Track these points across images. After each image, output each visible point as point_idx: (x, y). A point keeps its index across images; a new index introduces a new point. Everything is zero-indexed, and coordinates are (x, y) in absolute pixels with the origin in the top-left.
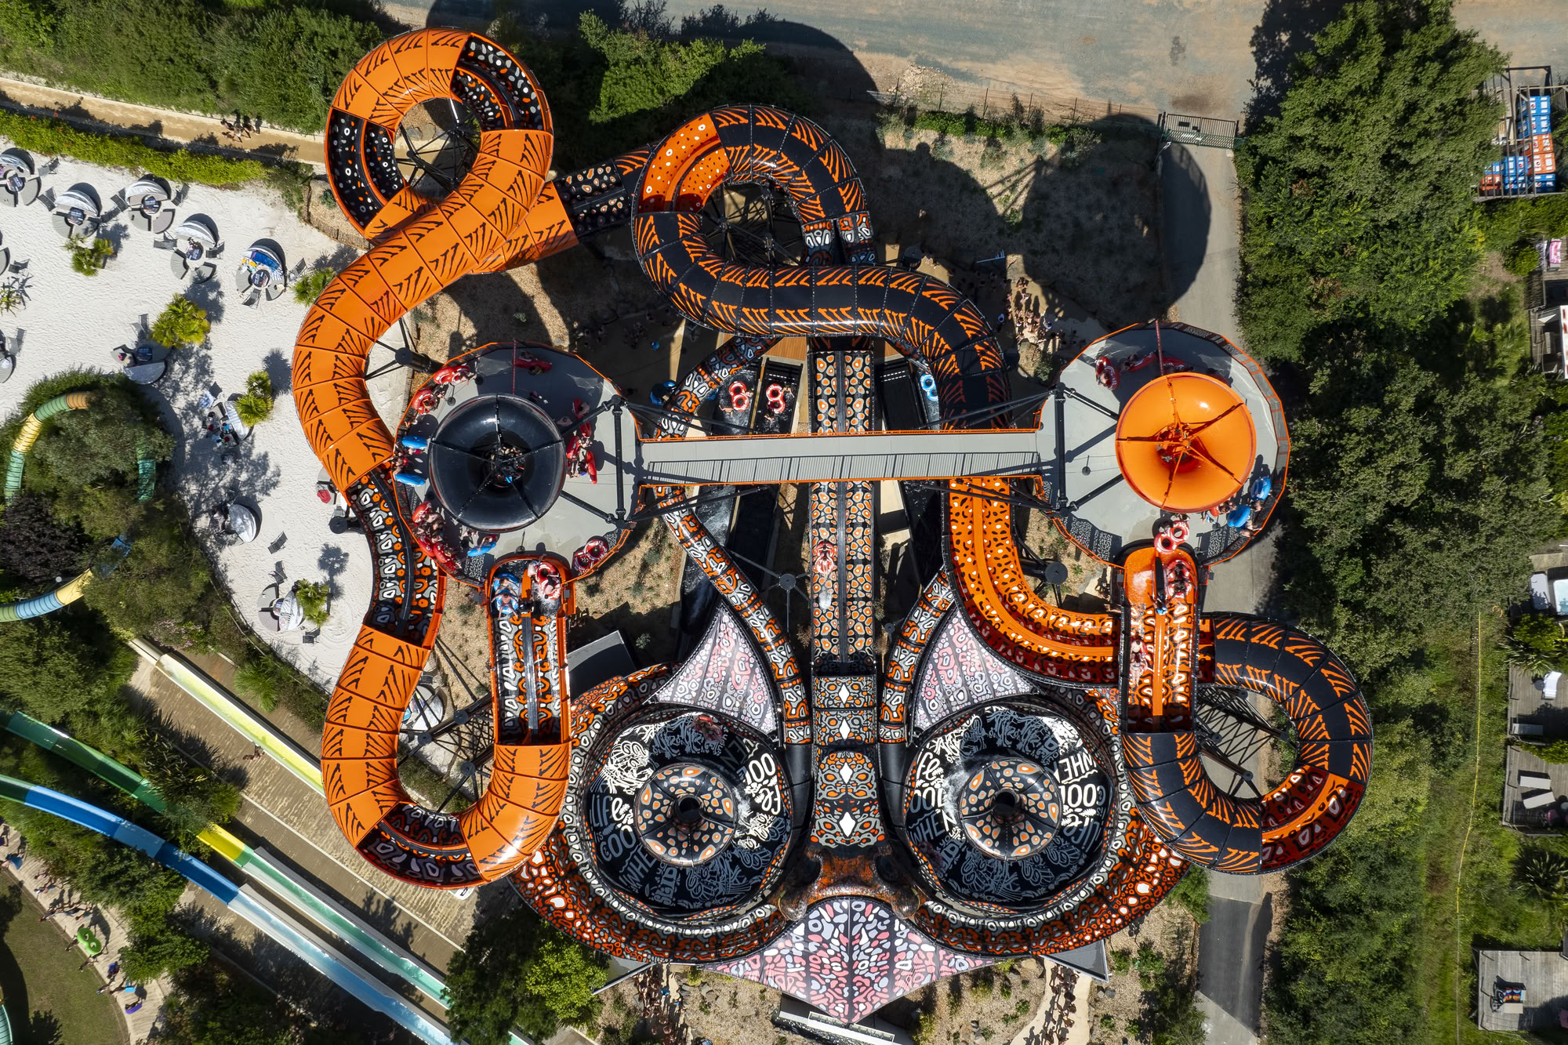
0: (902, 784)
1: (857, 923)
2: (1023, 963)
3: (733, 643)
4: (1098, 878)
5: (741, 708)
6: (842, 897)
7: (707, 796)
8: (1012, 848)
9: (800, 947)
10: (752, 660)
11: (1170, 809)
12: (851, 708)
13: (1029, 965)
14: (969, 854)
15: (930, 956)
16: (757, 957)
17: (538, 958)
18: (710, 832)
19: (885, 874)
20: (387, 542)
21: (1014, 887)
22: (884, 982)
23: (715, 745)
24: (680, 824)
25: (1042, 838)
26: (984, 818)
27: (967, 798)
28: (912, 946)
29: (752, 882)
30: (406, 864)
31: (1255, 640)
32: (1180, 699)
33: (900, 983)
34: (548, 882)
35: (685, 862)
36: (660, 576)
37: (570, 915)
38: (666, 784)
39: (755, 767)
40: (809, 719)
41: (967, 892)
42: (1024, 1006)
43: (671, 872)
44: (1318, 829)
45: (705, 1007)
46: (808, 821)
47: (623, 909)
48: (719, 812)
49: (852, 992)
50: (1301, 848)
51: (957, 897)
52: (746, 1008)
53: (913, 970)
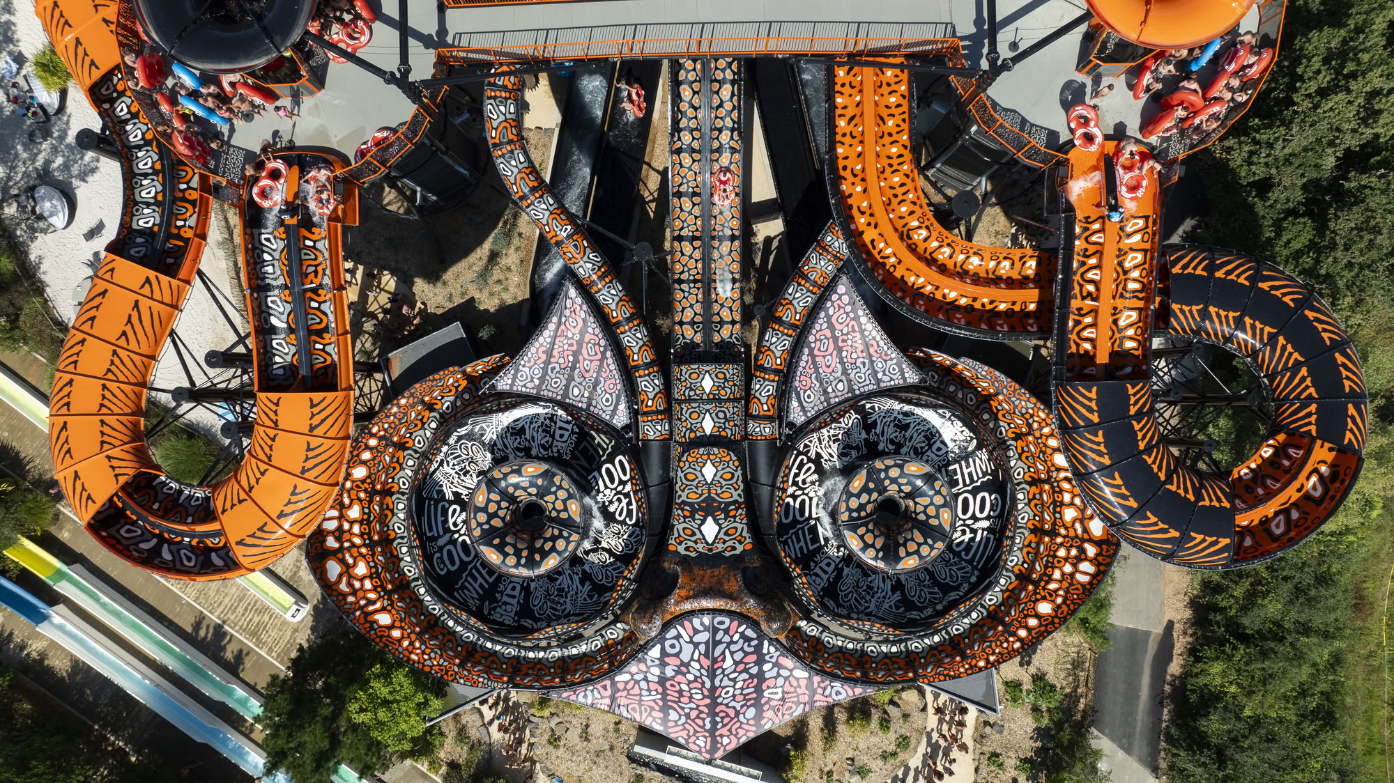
0: (773, 486)
1: (720, 642)
2: (904, 695)
3: (581, 323)
4: (992, 598)
5: (590, 399)
6: (702, 611)
7: (550, 498)
8: (898, 559)
9: (656, 671)
10: (603, 342)
11: (1119, 481)
12: (715, 399)
13: (910, 696)
14: (846, 570)
15: (803, 683)
16: (608, 683)
17: (364, 685)
18: (554, 539)
19: (754, 586)
21: (897, 608)
22: (751, 712)
23: (563, 445)
24: (522, 531)
25: (932, 548)
26: (866, 524)
27: (847, 501)
28: (783, 672)
29: (603, 600)
31: (1219, 274)
32: (1129, 344)
33: (769, 714)
34: (372, 596)
35: (524, 572)
36: (509, 269)
37: (396, 633)
38: (503, 484)
39: (608, 471)
40: (668, 412)
41: (844, 612)
42: (904, 742)
43: (514, 589)
44: (1295, 515)
45: (554, 740)
46: (667, 528)
47: (459, 629)
48: (564, 515)
49: (714, 723)
50: (1274, 538)
51: (835, 616)
52: (598, 743)
53: (783, 699)
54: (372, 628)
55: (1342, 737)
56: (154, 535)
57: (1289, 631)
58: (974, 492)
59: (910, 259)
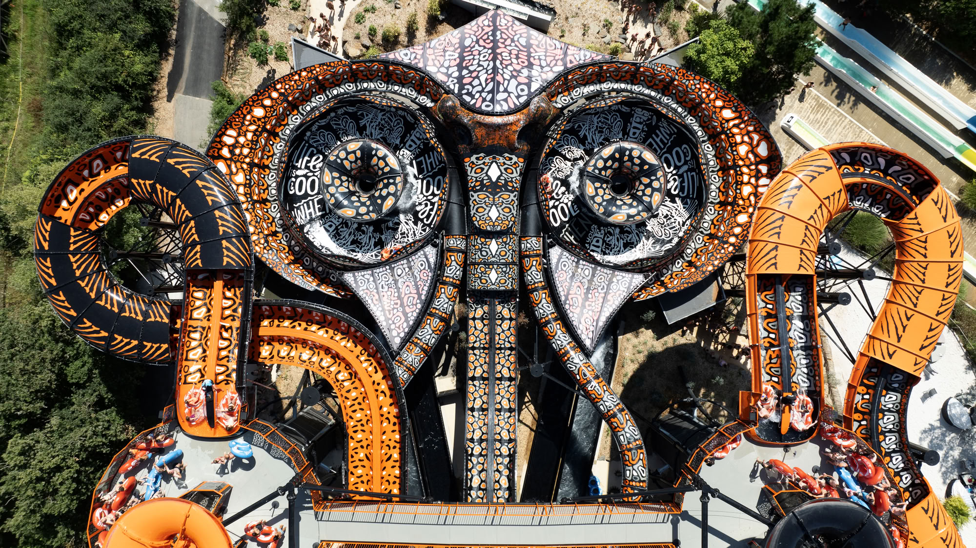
0: (448, 203)
1: (489, 92)
2: (358, 53)
3: (582, 321)
4: (294, 121)
5: (577, 267)
6: (501, 114)
7: (607, 197)
8: (361, 149)
9: (534, 73)
10: (567, 307)
11: (209, 199)
12: (488, 264)
13: (354, 52)
14: (398, 142)
15: (430, 63)
16: (569, 65)
18: (605, 168)
19: (464, 132)
20: (890, 442)
21: (362, 115)
22: (467, 42)
23: (597, 235)
24: (627, 174)
25: (337, 156)
26: (384, 174)
27: (397, 190)
28: (445, 70)
29: (571, 124)
30: (889, 164)
31: (135, 343)
32: (199, 295)
33: (455, 41)
34: (735, 130)
35: (626, 145)
37: (719, 103)
38: (640, 208)
39: (565, 215)
40: (522, 256)
41: (400, 112)
42: (359, 19)
43: (634, 134)
44: (86, 173)
45: (608, 25)
46: (524, 174)
48: (598, 185)
49: (494, 35)
50: (100, 157)
51: (406, 109)
52: (576, 23)
53: (445, 51)
54: (736, 107)
55: (53, 18)
56: (890, 175)
57: (88, 93)
58: (306, 195)
59: (351, 358)
